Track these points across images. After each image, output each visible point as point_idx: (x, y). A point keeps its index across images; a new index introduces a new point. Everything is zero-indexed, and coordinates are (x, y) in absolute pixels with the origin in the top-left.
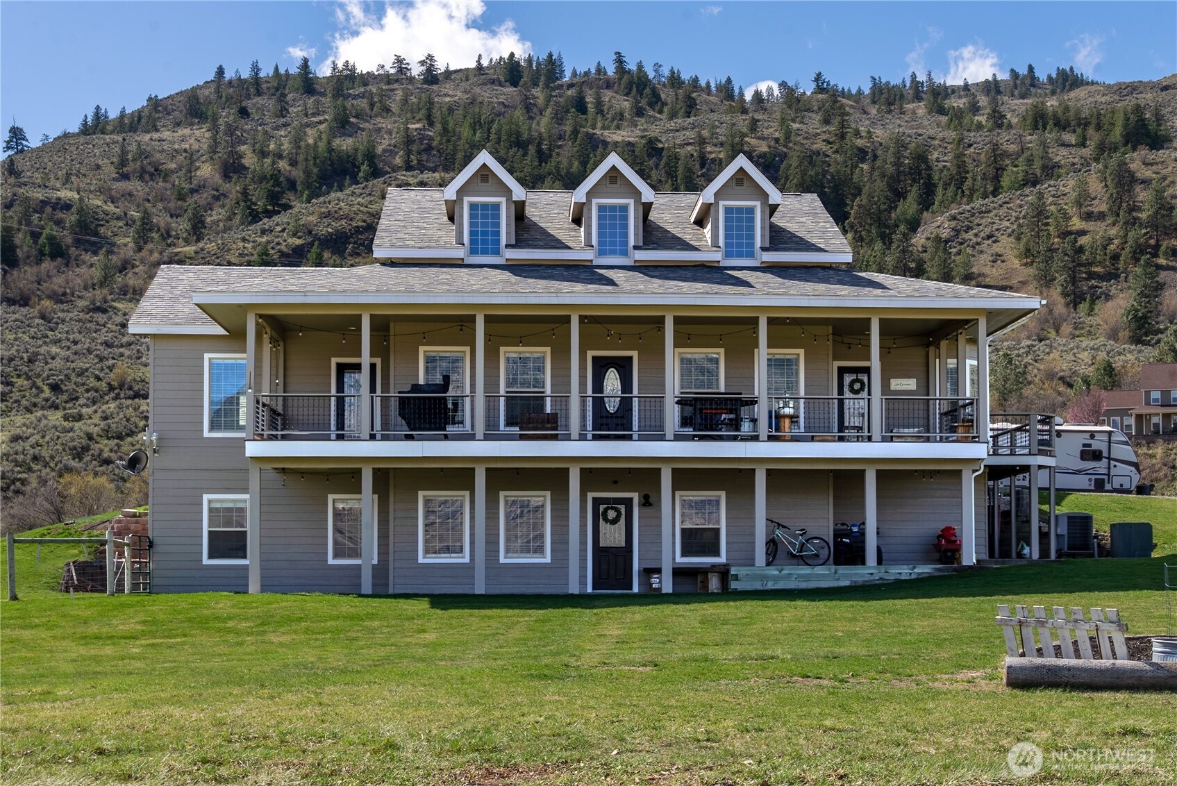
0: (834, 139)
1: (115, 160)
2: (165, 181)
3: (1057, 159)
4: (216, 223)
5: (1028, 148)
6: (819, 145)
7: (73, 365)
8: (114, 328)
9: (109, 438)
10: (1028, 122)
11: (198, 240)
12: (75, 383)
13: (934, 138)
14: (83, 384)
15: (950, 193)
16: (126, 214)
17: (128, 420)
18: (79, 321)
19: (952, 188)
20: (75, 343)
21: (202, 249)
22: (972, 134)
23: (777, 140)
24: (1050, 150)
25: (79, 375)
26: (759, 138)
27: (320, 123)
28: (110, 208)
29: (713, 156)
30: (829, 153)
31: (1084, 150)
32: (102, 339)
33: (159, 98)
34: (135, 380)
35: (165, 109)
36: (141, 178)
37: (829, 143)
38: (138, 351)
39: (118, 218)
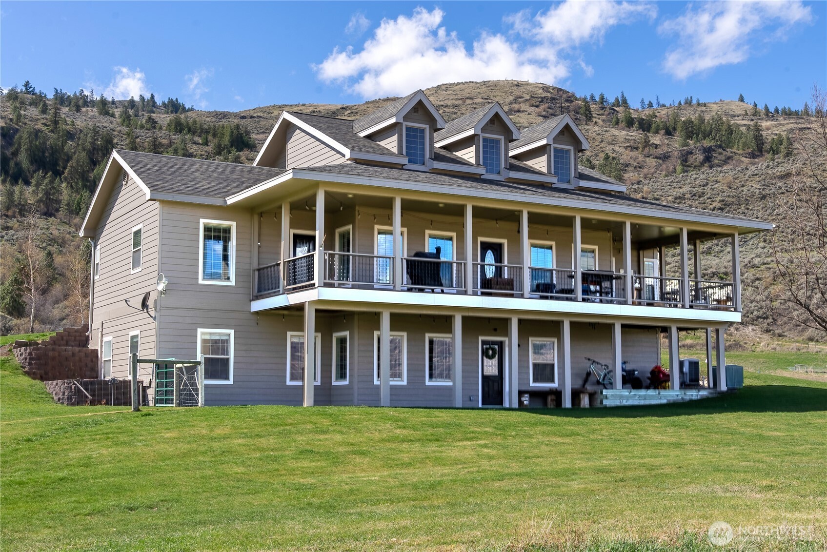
0: (50, 123)
3: (191, 151)
5: (174, 143)
10: (173, 127)
13: (114, 130)
22: (138, 131)
24: (188, 145)
31: (207, 147)
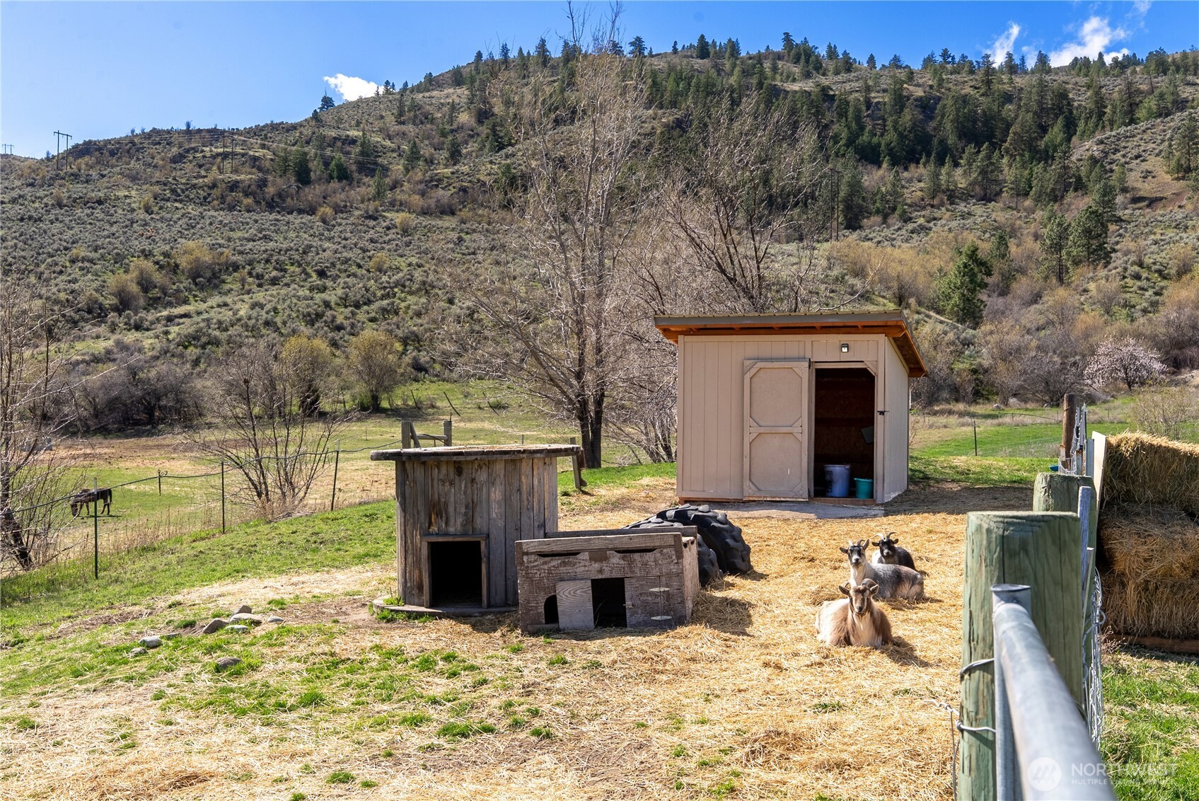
1: (395, 111)
2: (432, 123)
4: (470, 154)
6: (967, 90)
7: (339, 255)
8: (381, 230)
9: (346, 307)
11: (455, 164)
12: (339, 270)
14: (346, 271)
15: (1091, 124)
16: (399, 148)
17: (367, 290)
18: (353, 224)
19: (1094, 119)
20: (346, 239)
21: (457, 171)
23: (931, 87)
25: (342, 264)
26: (915, 85)
27: (554, 81)
28: (388, 143)
29: (877, 100)
30: (977, 96)
32: (368, 236)
33: (434, 75)
34: (390, 268)
35: (437, 83)
36: (414, 124)
37: (976, 88)
38: (397, 245)
39: (393, 151)
